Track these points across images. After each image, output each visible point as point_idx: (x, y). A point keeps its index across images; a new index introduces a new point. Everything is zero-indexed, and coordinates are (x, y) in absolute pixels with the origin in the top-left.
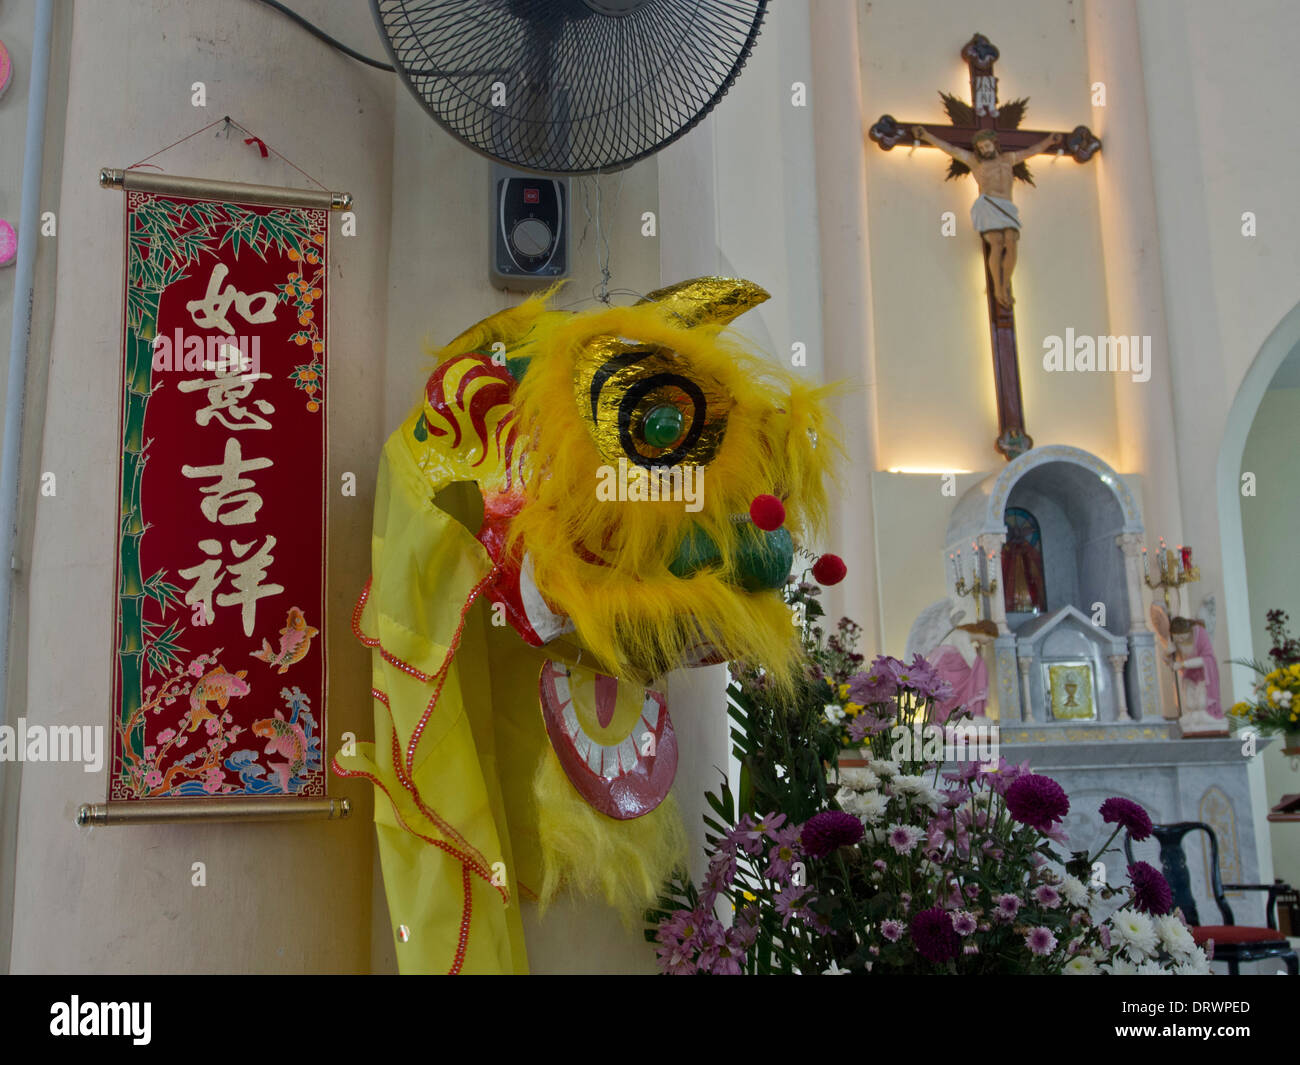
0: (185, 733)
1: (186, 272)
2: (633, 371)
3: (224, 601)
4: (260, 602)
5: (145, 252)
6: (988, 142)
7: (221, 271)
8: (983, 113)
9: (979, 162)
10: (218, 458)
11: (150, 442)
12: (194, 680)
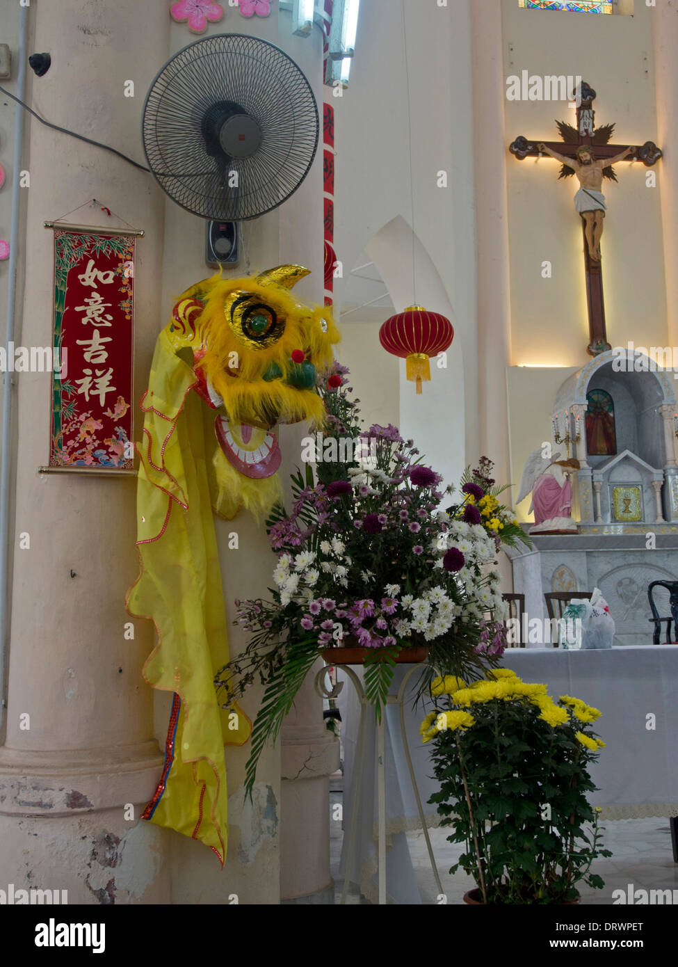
0: (78, 442)
1: (78, 263)
2: (247, 303)
3: (93, 392)
4: (107, 394)
5: (62, 255)
6: (586, 153)
7: (91, 263)
8: (584, 134)
9: (580, 166)
10: (91, 338)
11: (64, 330)
12: (81, 422)
